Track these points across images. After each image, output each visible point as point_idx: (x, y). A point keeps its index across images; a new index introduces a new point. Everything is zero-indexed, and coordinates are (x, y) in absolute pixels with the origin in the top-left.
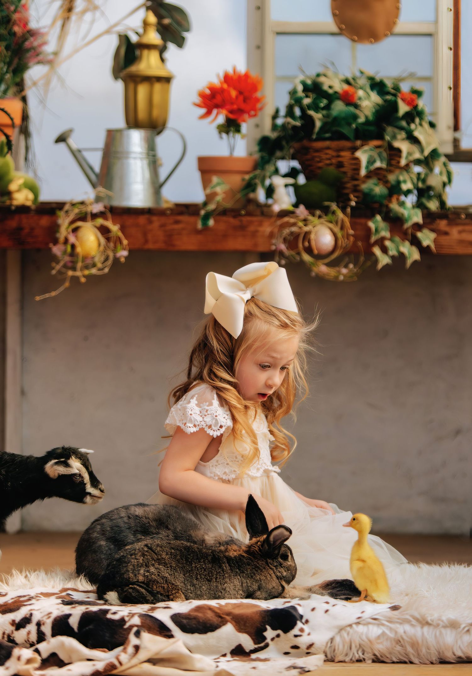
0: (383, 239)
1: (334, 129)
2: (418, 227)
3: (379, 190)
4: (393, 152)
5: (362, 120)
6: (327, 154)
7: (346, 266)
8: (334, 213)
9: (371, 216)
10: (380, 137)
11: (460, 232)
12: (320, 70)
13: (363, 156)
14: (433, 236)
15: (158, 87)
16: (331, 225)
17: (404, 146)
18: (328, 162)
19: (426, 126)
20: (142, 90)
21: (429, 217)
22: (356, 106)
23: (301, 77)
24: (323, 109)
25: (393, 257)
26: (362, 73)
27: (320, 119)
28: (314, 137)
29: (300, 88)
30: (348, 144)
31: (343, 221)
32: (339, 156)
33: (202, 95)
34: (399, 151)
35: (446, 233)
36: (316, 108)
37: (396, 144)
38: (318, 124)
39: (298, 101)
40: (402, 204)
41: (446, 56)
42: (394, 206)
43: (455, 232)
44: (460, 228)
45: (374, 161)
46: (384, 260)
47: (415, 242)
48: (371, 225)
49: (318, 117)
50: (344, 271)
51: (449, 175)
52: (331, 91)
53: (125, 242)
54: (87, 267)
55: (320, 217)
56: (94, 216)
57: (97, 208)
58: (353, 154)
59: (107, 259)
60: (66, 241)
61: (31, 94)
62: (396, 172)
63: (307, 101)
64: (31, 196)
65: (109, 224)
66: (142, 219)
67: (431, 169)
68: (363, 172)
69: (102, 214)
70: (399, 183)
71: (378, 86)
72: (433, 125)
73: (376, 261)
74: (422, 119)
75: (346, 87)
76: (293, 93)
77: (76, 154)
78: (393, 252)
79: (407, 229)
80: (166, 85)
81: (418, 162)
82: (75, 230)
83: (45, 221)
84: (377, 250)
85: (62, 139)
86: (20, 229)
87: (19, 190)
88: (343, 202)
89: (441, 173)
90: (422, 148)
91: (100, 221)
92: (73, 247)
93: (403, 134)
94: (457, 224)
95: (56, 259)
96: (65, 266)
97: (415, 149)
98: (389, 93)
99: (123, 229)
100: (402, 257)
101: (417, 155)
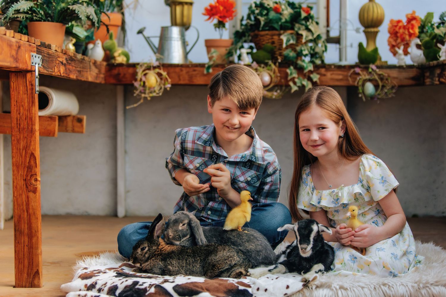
0: (294, 78)
1: (270, 25)
2: (311, 72)
3: (292, 54)
4: (299, 36)
5: (283, 20)
6: (266, 37)
7: (276, 91)
8: (270, 65)
9: (288, 67)
10: (292, 28)
11: (331, 74)
13: (284, 38)
14: (318, 76)
15: (186, 7)
16: (269, 72)
17: (304, 33)
18: (267, 41)
19: (314, 23)
20: (178, 9)
21: (317, 68)
22: (281, 14)
24: (265, 15)
25: (299, 87)
27: (263, 20)
28: (261, 29)
29: (254, 5)
30: (277, 32)
31: (275, 70)
32: (272, 38)
33: (206, 10)
34: (302, 35)
35: (324, 75)
36: (261, 14)
37: (300, 32)
38: (262, 23)
39: (253, 12)
40: (303, 61)
42: (299, 62)
43: (329, 75)
44: (331, 72)
45: (290, 41)
46: (294, 88)
47: (310, 79)
48: (288, 71)
49: (262, 19)
50: (275, 94)
51: (326, 47)
52: (268, 7)
53: (169, 80)
54: (151, 93)
55: (263, 68)
56: (154, 68)
57: (156, 64)
58: (279, 37)
59: (161, 88)
60: (141, 80)
61: (126, 11)
62: (300, 46)
63: (257, 12)
64: (125, 59)
65: (162, 71)
66: (178, 69)
67: (317, 44)
68: (284, 46)
69: (158, 67)
70: (301, 51)
71: (292, 5)
72: (317, 23)
73: (291, 89)
74: (312, 20)
75: (275, 5)
76: (250, 8)
77: (147, 39)
78: (299, 84)
79: (306, 73)
80: (190, 7)
81: (311, 41)
82: (145, 75)
83: (131, 70)
84: (291, 84)
85: (140, 32)
86: (119, 74)
87: (119, 55)
88: (274, 60)
89: (322, 46)
90: (313, 34)
91: (157, 70)
92: (144, 83)
93: (304, 27)
94: (330, 71)
95: (136, 89)
96: (141, 92)
97: (309, 34)
98: (296, 8)
99: (168, 74)
100: (303, 86)
101: (310, 37)
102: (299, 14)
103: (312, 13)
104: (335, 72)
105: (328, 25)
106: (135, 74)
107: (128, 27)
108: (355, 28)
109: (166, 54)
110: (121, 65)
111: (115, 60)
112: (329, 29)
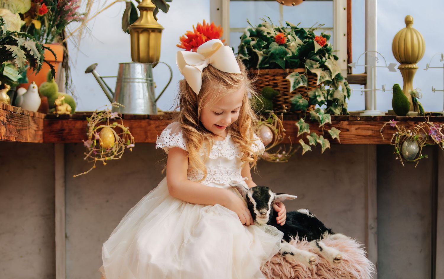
0: (306, 134)
1: (271, 61)
2: (329, 126)
3: (302, 101)
4: (311, 77)
5: (290, 55)
6: (266, 78)
7: (281, 153)
8: (272, 117)
9: (298, 119)
10: (303, 67)
11: (356, 129)
12: (262, 23)
13: (291, 79)
14: (339, 132)
15: (153, 35)
16: (269, 125)
17: (319, 72)
18: (267, 83)
19: (332, 58)
20: (143, 38)
21: (336, 120)
22: (286, 46)
23: (249, 27)
24: (264, 48)
25: (312, 146)
26: (288, 25)
27: (262, 55)
28: (258, 67)
29: (248, 34)
30: (281, 71)
31: (278, 122)
32: (274, 80)
33: (182, 40)
34: (315, 75)
35: (348, 130)
36: (259, 47)
37: (313, 71)
38: (260, 58)
39: (247, 43)
40: (318, 111)
41: (342, 14)
42: (312, 112)
43: (353, 129)
44: (357, 126)
45: (299, 83)
46: (306, 148)
47: (327, 136)
48: (297, 124)
49: (260, 54)
50: (280, 156)
51: (348, 91)
52: (269, 36)
53: (133, 138)
54: (107, 155)
55: (263, 120)
56: (112, 121)
57: (114, 115)
58: (284, 78)
59: (121, 149)
60: (94, 137)
61: (69, 41)
62: (314, 89)
63: (253, 43)
64: (70, 108)
65: (122, 126)
66: (144, 123)
67: (337, 88)
68: (291, 90)
69: (117, 120)
70: (315, 97)
71: (300, 33)
72: (336, 58)
73: (301, 149)
74: (329, 54)
75: (278, 33)
76: (243, 38)
77: (99, 80)
78: (312, 143)
79: (321, 127)
80: (158, 34)
81: (327, 83)
82: (99, 130)
83: (79, 125)
84: (302, 142)
85: (90, 70)
86: (62, 130)
87: (62, 104)
88: (278, 109)
89: (343, 90)
90: (330, 73)
91: (116, 124)
92: (98, 141)
93: (318, 65)
94: (354, 124)
95: (86, 149)
96: (93, 154)
97: (326, 74)
98: (307, 37)
99: (131, 129)
100: (318, 145)
101: (327, 78)
102: (311, 46)
103: (329, 43)
104: (361, 126)
105: (349, 61)
106: (86, 129)
107: (71, 63)
108: (388, 65)
109: (126, 100)
110: (65, 117)
111: (56, 110)
112: (350, 65)
